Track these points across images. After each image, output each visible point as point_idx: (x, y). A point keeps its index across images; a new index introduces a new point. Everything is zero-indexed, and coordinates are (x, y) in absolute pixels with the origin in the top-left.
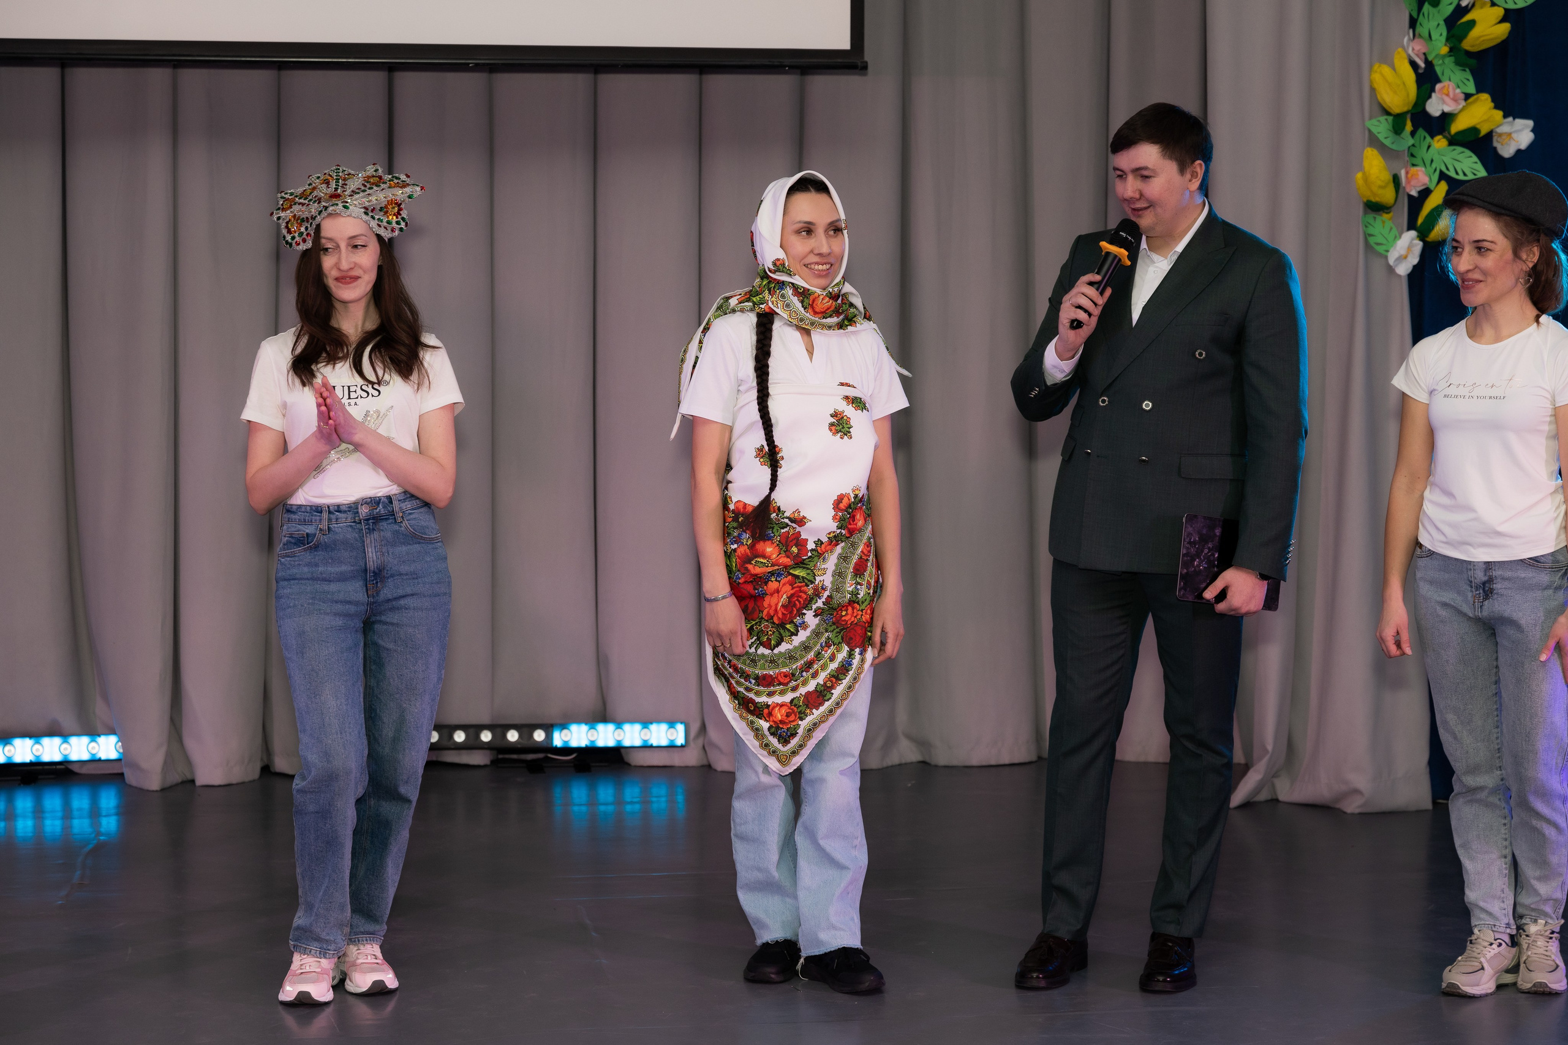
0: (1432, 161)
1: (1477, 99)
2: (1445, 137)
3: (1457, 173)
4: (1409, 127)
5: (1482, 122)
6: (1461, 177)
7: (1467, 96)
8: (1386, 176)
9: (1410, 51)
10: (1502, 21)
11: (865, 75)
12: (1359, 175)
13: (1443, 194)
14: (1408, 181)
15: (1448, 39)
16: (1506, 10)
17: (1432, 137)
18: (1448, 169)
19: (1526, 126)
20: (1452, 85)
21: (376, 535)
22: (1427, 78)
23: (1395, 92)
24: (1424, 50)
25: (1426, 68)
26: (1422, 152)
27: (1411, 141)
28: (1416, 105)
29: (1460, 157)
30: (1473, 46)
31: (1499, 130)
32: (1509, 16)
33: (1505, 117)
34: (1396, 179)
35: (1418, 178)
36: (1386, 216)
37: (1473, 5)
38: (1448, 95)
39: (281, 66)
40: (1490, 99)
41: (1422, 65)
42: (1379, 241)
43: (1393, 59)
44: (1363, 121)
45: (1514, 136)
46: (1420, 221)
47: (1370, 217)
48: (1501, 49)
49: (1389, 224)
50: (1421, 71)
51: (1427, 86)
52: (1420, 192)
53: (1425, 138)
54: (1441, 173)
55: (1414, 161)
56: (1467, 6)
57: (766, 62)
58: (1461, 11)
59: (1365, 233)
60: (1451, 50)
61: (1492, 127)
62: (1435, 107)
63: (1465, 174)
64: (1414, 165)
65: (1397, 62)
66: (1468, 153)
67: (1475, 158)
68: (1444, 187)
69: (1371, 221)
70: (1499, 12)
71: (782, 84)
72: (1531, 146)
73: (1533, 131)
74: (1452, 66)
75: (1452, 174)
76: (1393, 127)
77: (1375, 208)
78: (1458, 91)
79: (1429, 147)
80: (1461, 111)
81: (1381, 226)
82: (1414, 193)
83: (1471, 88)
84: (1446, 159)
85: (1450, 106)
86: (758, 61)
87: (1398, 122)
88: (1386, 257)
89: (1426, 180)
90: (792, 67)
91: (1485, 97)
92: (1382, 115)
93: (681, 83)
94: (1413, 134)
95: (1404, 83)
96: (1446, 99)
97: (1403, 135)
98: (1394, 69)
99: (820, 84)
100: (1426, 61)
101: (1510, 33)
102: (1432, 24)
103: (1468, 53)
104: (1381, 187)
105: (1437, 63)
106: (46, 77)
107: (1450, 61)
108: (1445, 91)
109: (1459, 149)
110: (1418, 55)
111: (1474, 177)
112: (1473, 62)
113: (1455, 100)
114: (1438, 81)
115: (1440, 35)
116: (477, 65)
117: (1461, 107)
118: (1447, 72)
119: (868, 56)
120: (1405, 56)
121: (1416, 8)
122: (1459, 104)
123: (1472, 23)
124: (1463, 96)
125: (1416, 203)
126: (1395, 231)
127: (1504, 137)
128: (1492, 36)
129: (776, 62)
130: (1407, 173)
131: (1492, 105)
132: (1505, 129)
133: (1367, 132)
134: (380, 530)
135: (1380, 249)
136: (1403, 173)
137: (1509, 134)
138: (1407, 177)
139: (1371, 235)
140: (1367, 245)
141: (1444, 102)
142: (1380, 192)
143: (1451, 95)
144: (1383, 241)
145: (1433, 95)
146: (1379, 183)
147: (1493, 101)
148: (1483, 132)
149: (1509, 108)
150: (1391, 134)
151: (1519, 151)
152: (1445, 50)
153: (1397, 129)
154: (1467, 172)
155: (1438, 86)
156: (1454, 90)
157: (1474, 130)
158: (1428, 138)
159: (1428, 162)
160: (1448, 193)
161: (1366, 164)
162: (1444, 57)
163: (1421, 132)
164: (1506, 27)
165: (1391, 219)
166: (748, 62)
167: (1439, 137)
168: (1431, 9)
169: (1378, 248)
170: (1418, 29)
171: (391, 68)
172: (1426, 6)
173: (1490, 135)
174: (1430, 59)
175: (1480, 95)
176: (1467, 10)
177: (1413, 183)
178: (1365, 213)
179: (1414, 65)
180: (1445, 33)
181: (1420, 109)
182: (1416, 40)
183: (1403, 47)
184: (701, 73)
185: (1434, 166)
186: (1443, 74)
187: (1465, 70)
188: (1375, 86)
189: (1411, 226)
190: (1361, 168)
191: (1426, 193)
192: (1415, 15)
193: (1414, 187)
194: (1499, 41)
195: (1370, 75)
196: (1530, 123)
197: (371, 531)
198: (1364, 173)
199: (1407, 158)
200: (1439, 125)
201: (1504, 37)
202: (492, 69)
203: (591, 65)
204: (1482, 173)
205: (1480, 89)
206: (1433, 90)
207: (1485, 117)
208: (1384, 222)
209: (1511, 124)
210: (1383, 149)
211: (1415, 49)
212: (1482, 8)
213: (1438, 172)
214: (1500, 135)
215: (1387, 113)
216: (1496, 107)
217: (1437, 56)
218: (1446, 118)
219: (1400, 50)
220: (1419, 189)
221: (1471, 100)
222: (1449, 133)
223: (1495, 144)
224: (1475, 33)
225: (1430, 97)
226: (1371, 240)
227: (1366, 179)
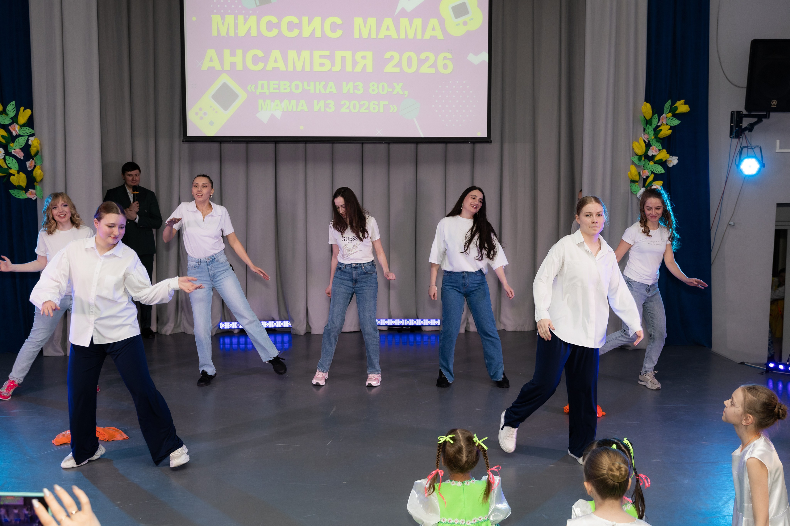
0: (649, 168)
1: (662, 151)
2: (653, 162)
3: (656, 172)
4: (643, 159)
5: (664, 157)
6: (658, 173)
7: (659, 150)
8: (637, 173)
9: (644, 138)
10: (669, 129)
11: (491, 144)
12: (629, 173)
13: (653, 178)
14: (643, 174)
15: (654, 134)
16: (671, 126)
17: (649, 161)
18: (654, 170)
19: (676, 158)
20: (655, 147)
21: (356, 271)
22: (648, 145)
23: (639, 149)
24: (648, 138)
25: (648, 143)
26: (646, 166)
27: (644, 163)
28: (645, 153)
29: (657, 167)
30: (661, 136)
31: (668, 160)
32: (672, 128)
33: (670, 156)
34: (639, 174)
35: (646, 173)
36: (636, 183)
37: (661, 125)
38: (654, 150)
39: (333, 143)
40: (666, 151)
41: (647, 142)
42: (634, 191)
43: (639, 140)
44: (630, 157)
45: (672, 161)
46: (646, 185)
47: (632, 184)
48: (669, 137)
49: (637, 186)
50: (647, 143)
51: (648, 147)
52: (646, 177)
53: (647, 162)
54: (652, 172)
55: (644, 168)
56: (659, 125)
57: (464, 141)
58: (658, 127)
59: (630, 188)
60: (655, 137)
61: (666, 159)
62: (650, 153)
63: (659, 172)
64: (644, 169)
65: (640, 141)
66: (660, 166)
67: (661, 167)
68: (653, 176)
69: (632, 185)
70: (669, 127)
71: (468, 147)
72: (677, 164)
73: (678, 160)
74: (655, 142)
75: (655, 172)
76: (639, 159)
77: (633, 181)
78: (657, 149)
79: (648, 164)
80: (658, 154)
81: (635, 187)
82: (645, 177)
83: (661, 148)
84: (653, 167)
85: (654, 153)
86: (462, 141)
87: (640, 158)
88: (637, 195)
89: (648, 173)
90: (470, 142)
91: (665, 151)
92: (635, 156)
93: (441, 146)
94: (644, 161)
95: (642, 147)
96: (653, 151)
97: (641, 161)
98: (639, 143)
99: (478, 146)
100: (649, 141)
101: (672, 133)
102: (650, 130)
103: (660, 138)
104: (635, 176)
105: (650, 141)
106: (271, 147)
107: (654, 140)
108: (653, 149)
109: (657, 165)
110: (646, 139)
111: (661, 173)
112: (661, 141)
113: (656, 151)
114: (651, 146)
115: (652, 133)
116: (385, 142)
117: (657, 153)
118: (654, 144)
119: (492, 139)
120: (642, 139)
121: (645, 125)
122: (657, 152)
123: (661, 130)
124: (658, 150)
125: (645, 180)
126: (639, 188)
127: (669, 161)
128: (666, 134)
129: (467, 141)
130: (643, 172)
131: (666, 153)
132: (670, 159)
133: (631, 160)
134: (357, 270)
135: (635, 193)
136: (641, 171)
137: (671, 161)
138: (642, 173)
139: (632, 189)
140: (631, 191)
141: (653, 152)
142: (635, 177)
143: (655, 150)
144: (636, 191)
145: (650, 150)
146: (635, 175)
147: (667, 151)
148: (664, 160)
149: (671, 153)
150: (638, 161)
151: (674, 165)
152: (653, 137)
153: (640, 160)
154: (659, 171)
155: (651, 147)
156: (656, 148)
157: (661, 160)
158: (648, 162)
159: (648, 169)
160: (654, 177)
161: (631, 169)
162: (653, 139)
163: (646, 160)
164: (671, 131)
165: (637, 185)
166: (459, 141)
167: (651, 162)
168: (650, 126)
169: (634, 192)
170: (646, 131)
171: (363, 143)
172: (648, 125)
173: (666, 161)
174: (649, 140)
175: (663, 150)
176: (659, 126)
177: (644, 174)
178: (631, 183)
179: (645, 141)
180: (653, 133)
181: (646, 154)
182: (646, 135)
183: (642, 137)
184: (446, 144)
185: (650, 169)
186: (652, 144)
187: (659, 143)
188: (634, 148)
189: (644, 186)
190: (630, 170)
191: (648, 177)
192: (645, 127)
193: (645, 175)
194: (668, 135)
195: (632, 144)
196: (677, 158)
197: (354, 270)
198: (630, 172)
199: (642, 167)
200: (651, 158)
201: (670, 134)
202: (389, 143)
203: (416, 142)
204: (664, 172)
205: (663, 148)
206: (650, 149)
207: (664, 156)
208: (636, 185)
209: (672, 158)
210: (636, 165)
211: (645, 137)
212: (664, 126)
213: (651, 172)
214: (668, 161)
215: (637, 155)
216: (668, 153)
217: (651, 139)
218: (653, 156)
219: (641, 137)
220: (646, 176)
221: (660, 151)
222: (654, 161)
223: (667, 163)
224: (661, 133)
225: (649, 150)
226: (632, 190)
227: (631, 173)
